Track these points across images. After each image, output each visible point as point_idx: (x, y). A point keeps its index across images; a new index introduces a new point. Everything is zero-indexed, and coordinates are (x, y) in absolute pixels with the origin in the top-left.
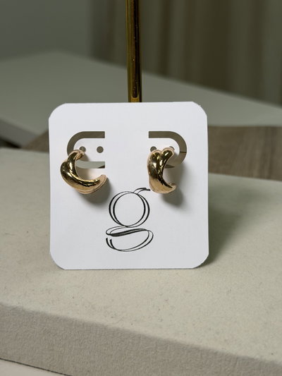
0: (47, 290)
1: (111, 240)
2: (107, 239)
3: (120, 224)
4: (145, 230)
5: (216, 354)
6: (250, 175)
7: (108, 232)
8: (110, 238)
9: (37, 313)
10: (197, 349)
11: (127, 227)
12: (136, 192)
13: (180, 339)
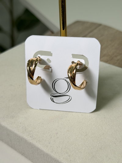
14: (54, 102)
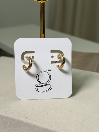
0: (6, 107)
1: (37, 89)
2: (36, 88)
3: (41, 83)
4: (50, 85)
6: (93, 71)
7: (36, 86)
8: (37, 88)
11: (43, 84)
12: (46, 71)
13: (49, 128)
14: (38, 91)
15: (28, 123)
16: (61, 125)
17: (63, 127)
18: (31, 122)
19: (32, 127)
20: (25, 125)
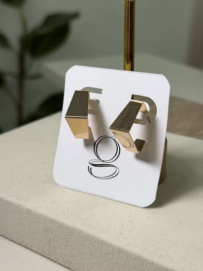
4: (114, 166)
5: (152, 263)
7: (91, 162)
8: (91, 166)
9: (41, 215)
10: (140, 258)
11: (103, 161)
12: (113, 138)
13: (129, 248)
14: (92, 174)
15: (89, 235)
16: (154, 246)
17: (158, 249)
18: (95, 233)
19: (97, 244)
20: (85, 239)
